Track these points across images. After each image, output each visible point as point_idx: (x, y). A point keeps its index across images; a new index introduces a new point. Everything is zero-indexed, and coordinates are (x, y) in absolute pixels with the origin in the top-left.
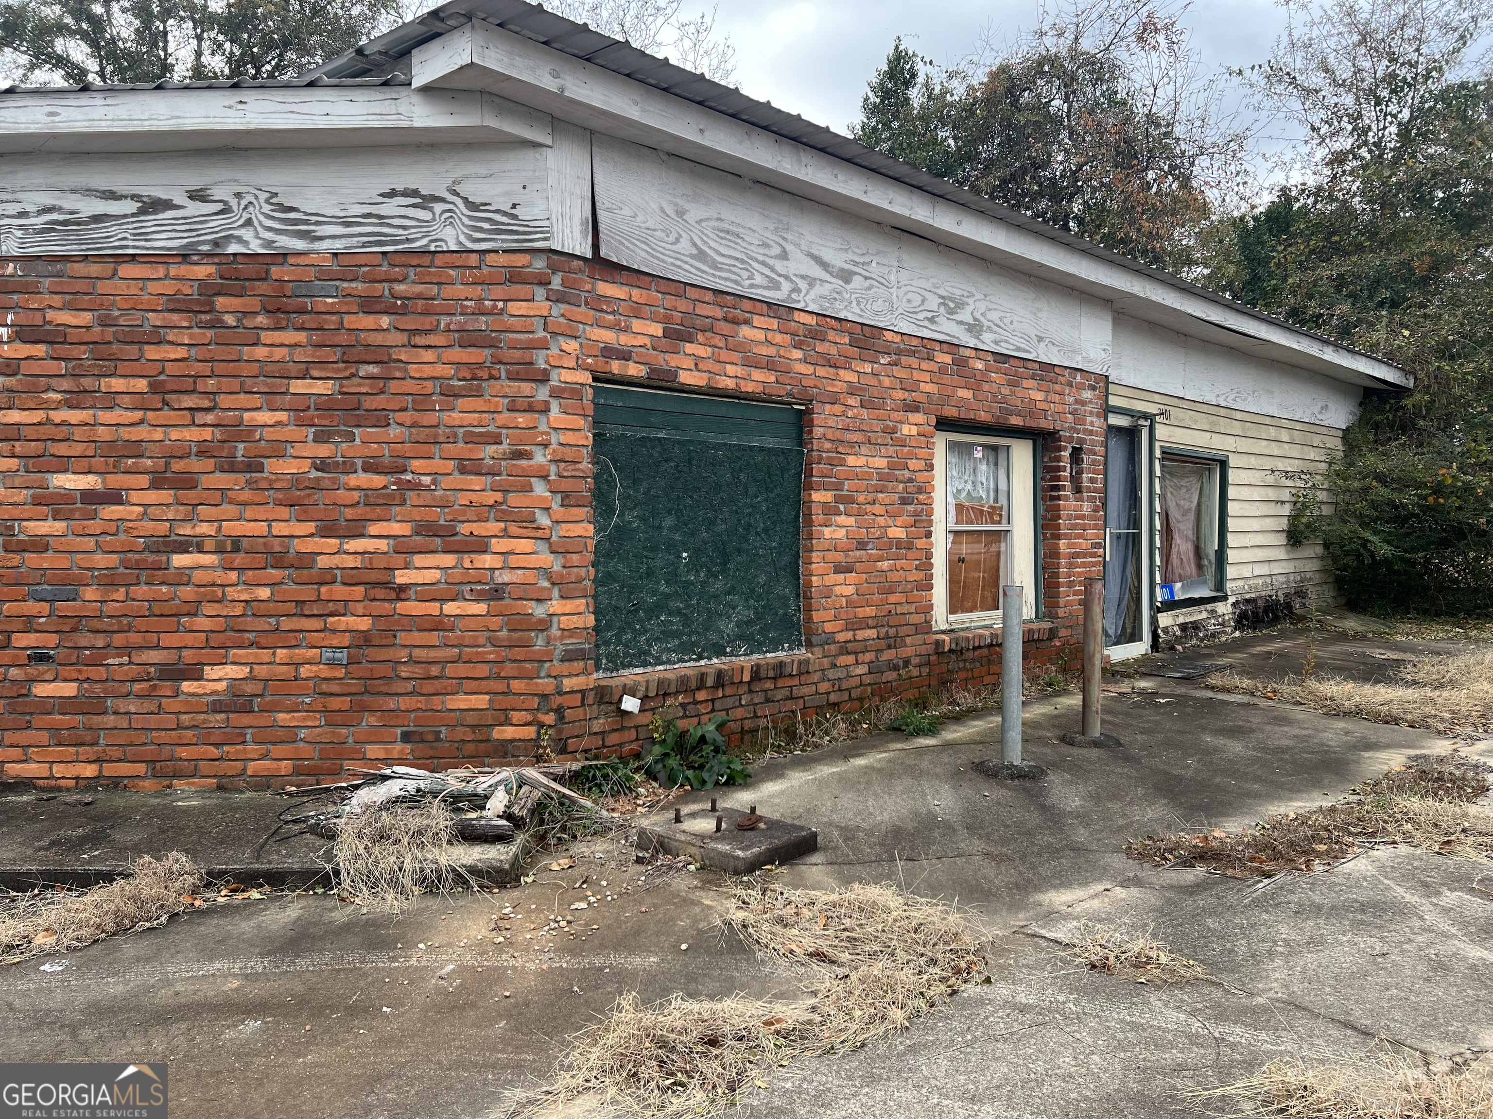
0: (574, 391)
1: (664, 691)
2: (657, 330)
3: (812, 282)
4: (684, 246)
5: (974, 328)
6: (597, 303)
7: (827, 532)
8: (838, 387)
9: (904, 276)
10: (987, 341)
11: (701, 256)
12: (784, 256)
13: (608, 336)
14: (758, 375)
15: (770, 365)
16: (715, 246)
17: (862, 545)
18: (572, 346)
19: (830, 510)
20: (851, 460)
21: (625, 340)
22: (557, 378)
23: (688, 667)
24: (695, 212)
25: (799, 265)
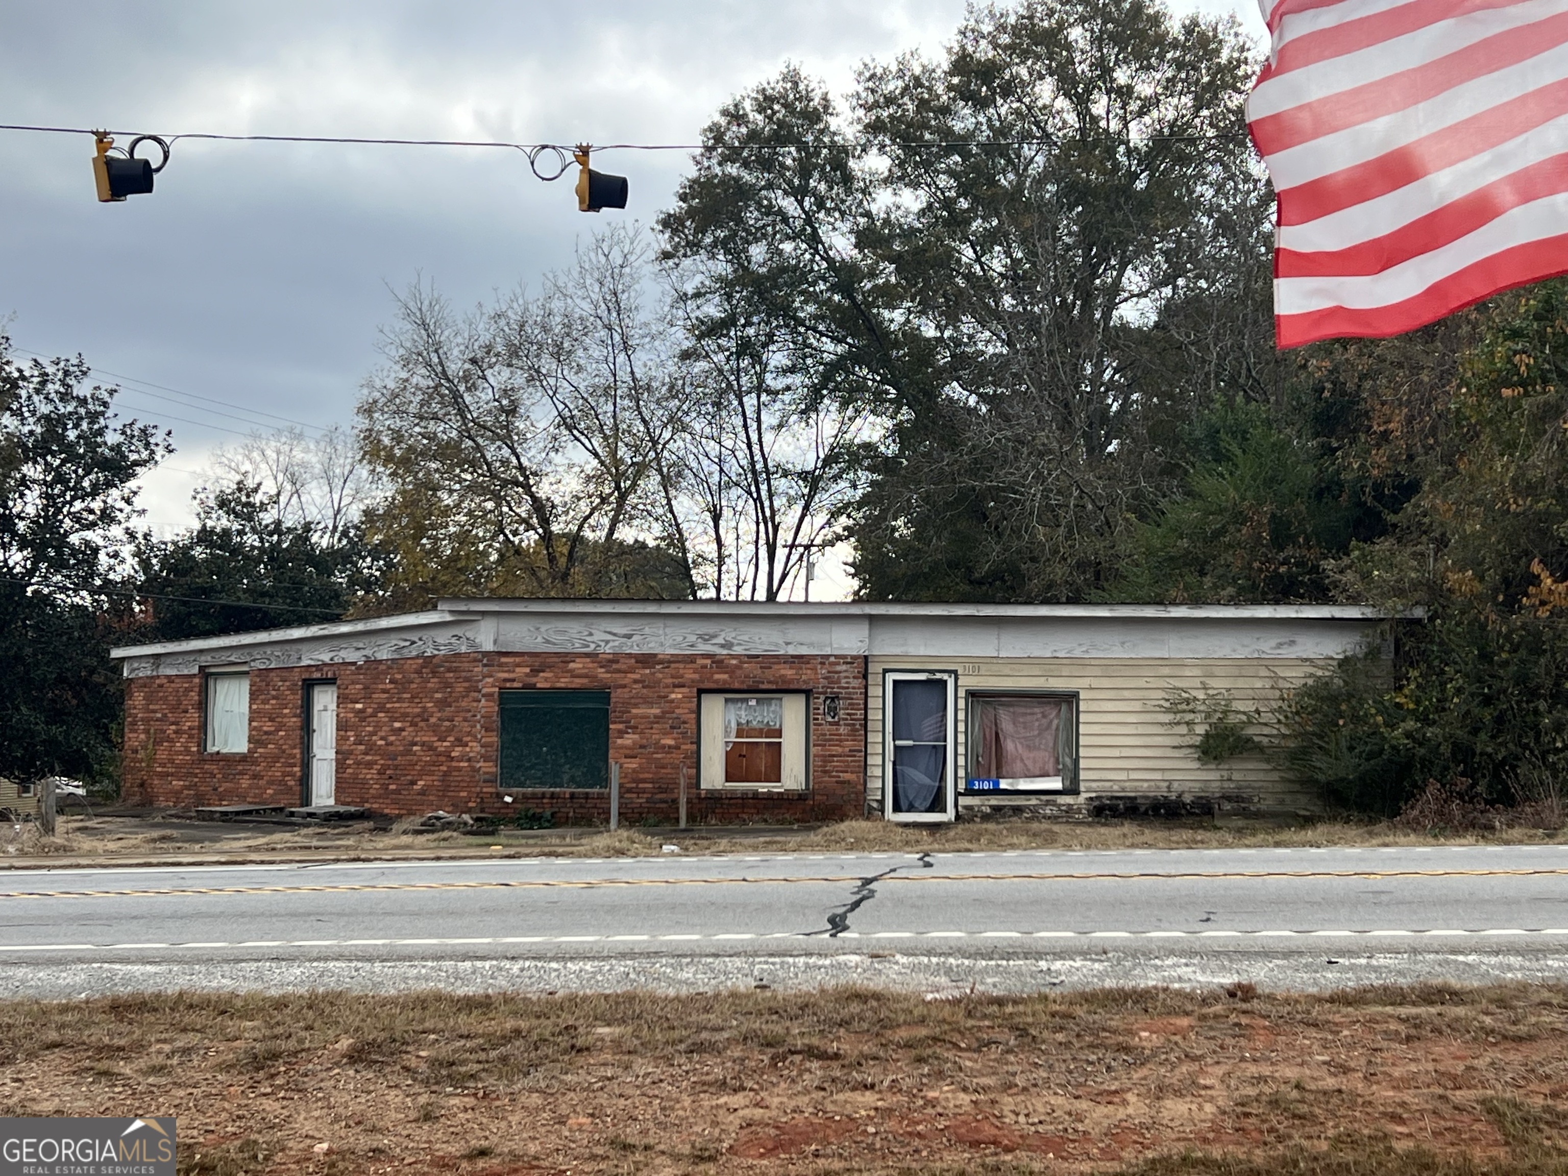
0: (491, 695)
1: (525, 797)
2: (528, 670)
3: (607, 642)
4: (540, 639)
5: (728, 645)
6: (501, 665)
7: (619, 741)
8: (626, 681)
9: (668, 630)
10: (738, 650)
11: (548, 642)
12: (591, 634)
13: (506, 675)
14: (577, 680)
15: (586, 676)
16: (554, 638)
17: (642, 747)
18: (490, 680)
19: (621, 733)
20: (634, 711)
21: (512, 676)
22: (484, 691)
23: (539, 790)
24: (543, 628)
25: (599, 636)
